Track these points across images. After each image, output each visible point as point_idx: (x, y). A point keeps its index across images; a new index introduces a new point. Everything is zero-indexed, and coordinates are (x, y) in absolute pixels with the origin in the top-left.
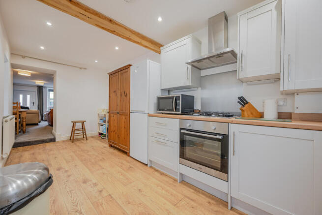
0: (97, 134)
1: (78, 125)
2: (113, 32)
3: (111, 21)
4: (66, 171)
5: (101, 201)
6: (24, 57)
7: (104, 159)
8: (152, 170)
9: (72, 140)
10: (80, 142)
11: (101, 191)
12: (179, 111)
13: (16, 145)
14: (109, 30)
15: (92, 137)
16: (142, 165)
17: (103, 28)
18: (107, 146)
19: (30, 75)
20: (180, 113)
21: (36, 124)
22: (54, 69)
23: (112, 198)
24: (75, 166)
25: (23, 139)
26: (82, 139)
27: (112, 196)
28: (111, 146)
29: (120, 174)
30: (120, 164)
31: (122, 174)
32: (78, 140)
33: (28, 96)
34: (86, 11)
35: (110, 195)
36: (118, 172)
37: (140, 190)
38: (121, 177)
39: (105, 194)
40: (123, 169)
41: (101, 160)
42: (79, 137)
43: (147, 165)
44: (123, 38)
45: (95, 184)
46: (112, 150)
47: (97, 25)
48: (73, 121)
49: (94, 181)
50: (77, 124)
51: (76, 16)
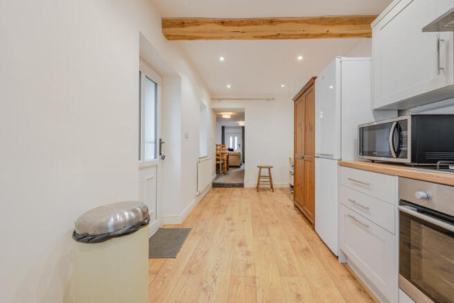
0: (289, 187)
1: (265, 172)
2: (277, 36)
3: (271, 22)
4: (233, 224)
5: (240, 279)
6: (220, 100)
7: (277, 222)
8: (345, 273)
9: (258, 189)
10: (265, 192)
11: (248, 266)
12: (406, 157)
13: (215, 185)
14: (271, 36)
15: (281, 189)
16: (329, 253)
17: (263, 37)
18: (292, 204)
19: (230, 117)
20: (408, 160)
21: (238, 167)
22: (242, 107)
23: (254, 283)
24: (244, 220)
25: (222, 180)
26: (269, 190)
27: (257, 280)
28: (296, 206)
29: (285, 253)
30: (294, 239)
31: (287, 255)
32: (264, 189)
33: (236, 138)
34: (239, 26)
35: (254, 277)
36: (284, 250)
37: (299, 295)
38: (284, 259)
39: (250, 272)
40: (293, 248)
41: (273, 223)
42: (264, 186)
43: (337, 257)
44: (296, 38)
45: (248, 253)
46: (294, 213)
47: (255, 37)
48: (259, 165)
49: (250, 248)
50: (262, 169)
51: (232, 38)
